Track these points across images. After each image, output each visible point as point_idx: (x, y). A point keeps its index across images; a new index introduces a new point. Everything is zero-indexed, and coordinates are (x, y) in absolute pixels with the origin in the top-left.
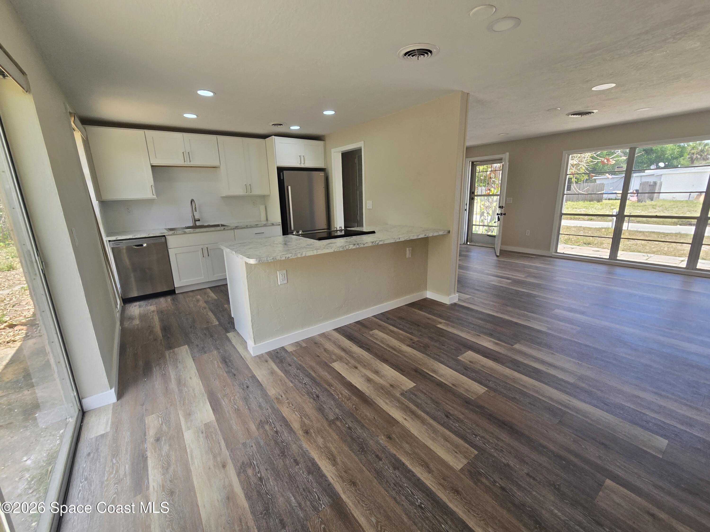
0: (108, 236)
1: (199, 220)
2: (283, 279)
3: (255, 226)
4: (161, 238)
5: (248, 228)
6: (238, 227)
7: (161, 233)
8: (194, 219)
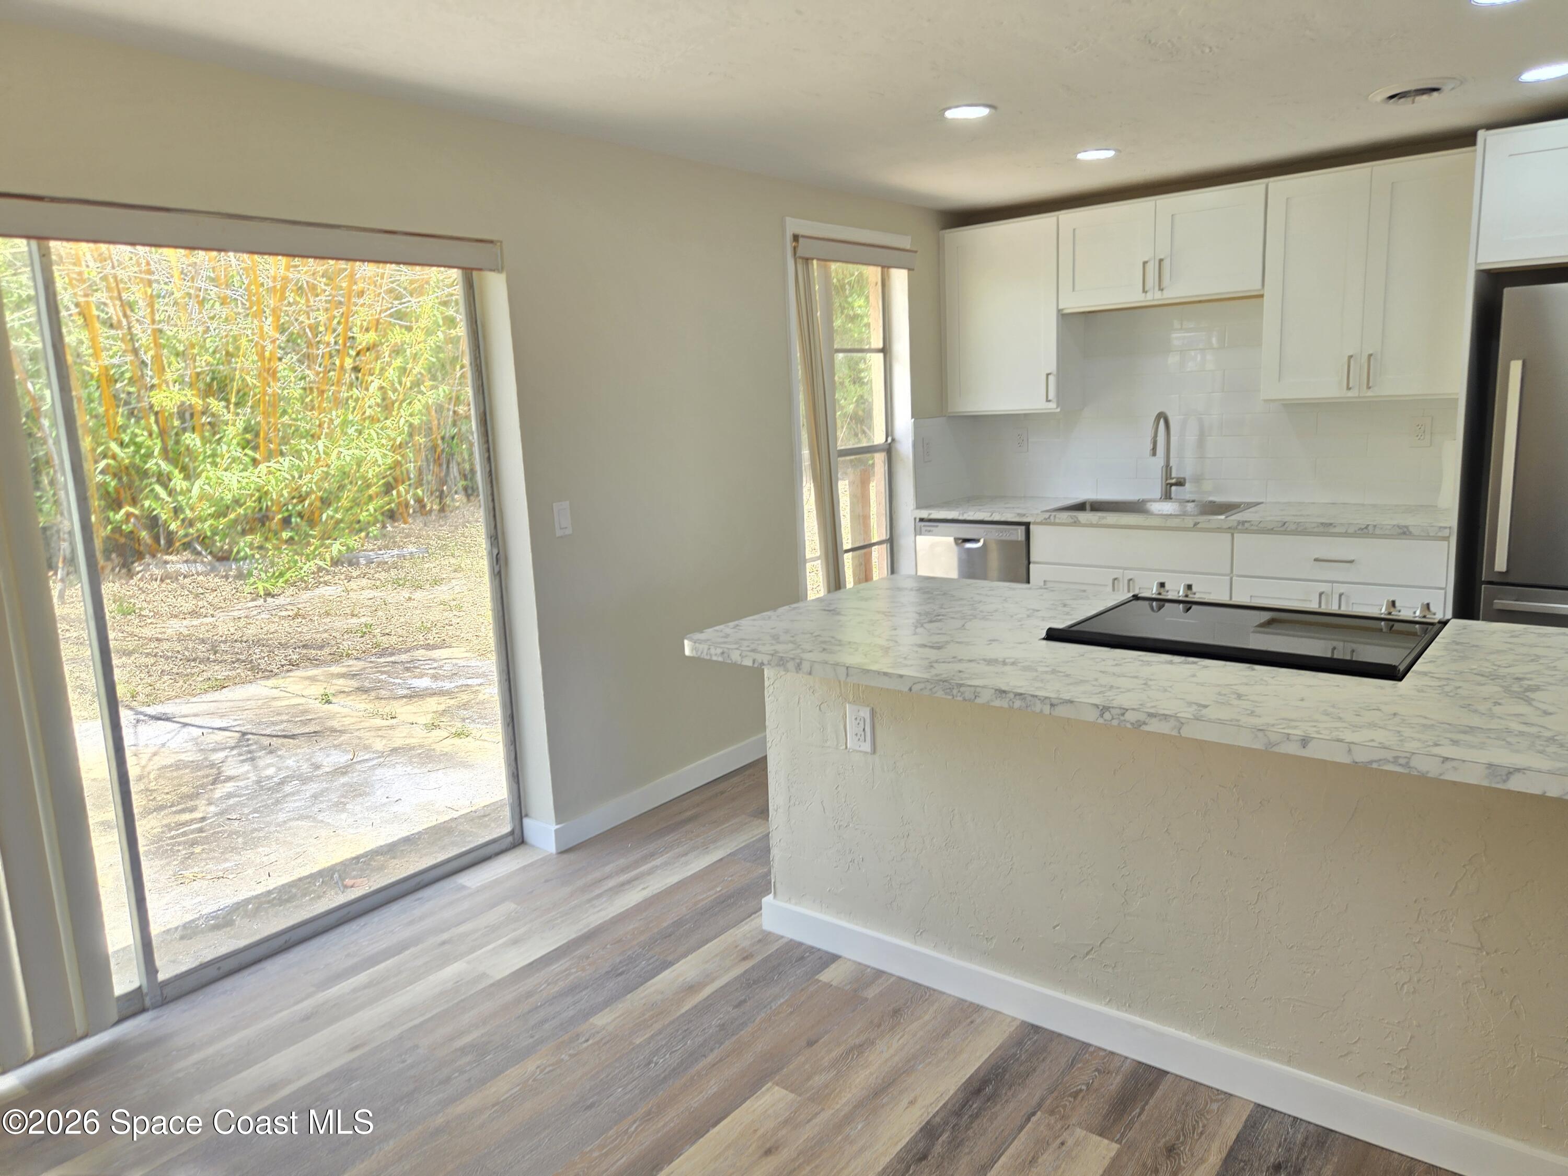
0: (918, 507)
1: (1180, 483)
2: (859, 735)
3: (1316, 530)
4: (1017, 529)
5: (1286, 533)
6: (1247, 525)
7: (1019, 514)
8: (1167, 480)
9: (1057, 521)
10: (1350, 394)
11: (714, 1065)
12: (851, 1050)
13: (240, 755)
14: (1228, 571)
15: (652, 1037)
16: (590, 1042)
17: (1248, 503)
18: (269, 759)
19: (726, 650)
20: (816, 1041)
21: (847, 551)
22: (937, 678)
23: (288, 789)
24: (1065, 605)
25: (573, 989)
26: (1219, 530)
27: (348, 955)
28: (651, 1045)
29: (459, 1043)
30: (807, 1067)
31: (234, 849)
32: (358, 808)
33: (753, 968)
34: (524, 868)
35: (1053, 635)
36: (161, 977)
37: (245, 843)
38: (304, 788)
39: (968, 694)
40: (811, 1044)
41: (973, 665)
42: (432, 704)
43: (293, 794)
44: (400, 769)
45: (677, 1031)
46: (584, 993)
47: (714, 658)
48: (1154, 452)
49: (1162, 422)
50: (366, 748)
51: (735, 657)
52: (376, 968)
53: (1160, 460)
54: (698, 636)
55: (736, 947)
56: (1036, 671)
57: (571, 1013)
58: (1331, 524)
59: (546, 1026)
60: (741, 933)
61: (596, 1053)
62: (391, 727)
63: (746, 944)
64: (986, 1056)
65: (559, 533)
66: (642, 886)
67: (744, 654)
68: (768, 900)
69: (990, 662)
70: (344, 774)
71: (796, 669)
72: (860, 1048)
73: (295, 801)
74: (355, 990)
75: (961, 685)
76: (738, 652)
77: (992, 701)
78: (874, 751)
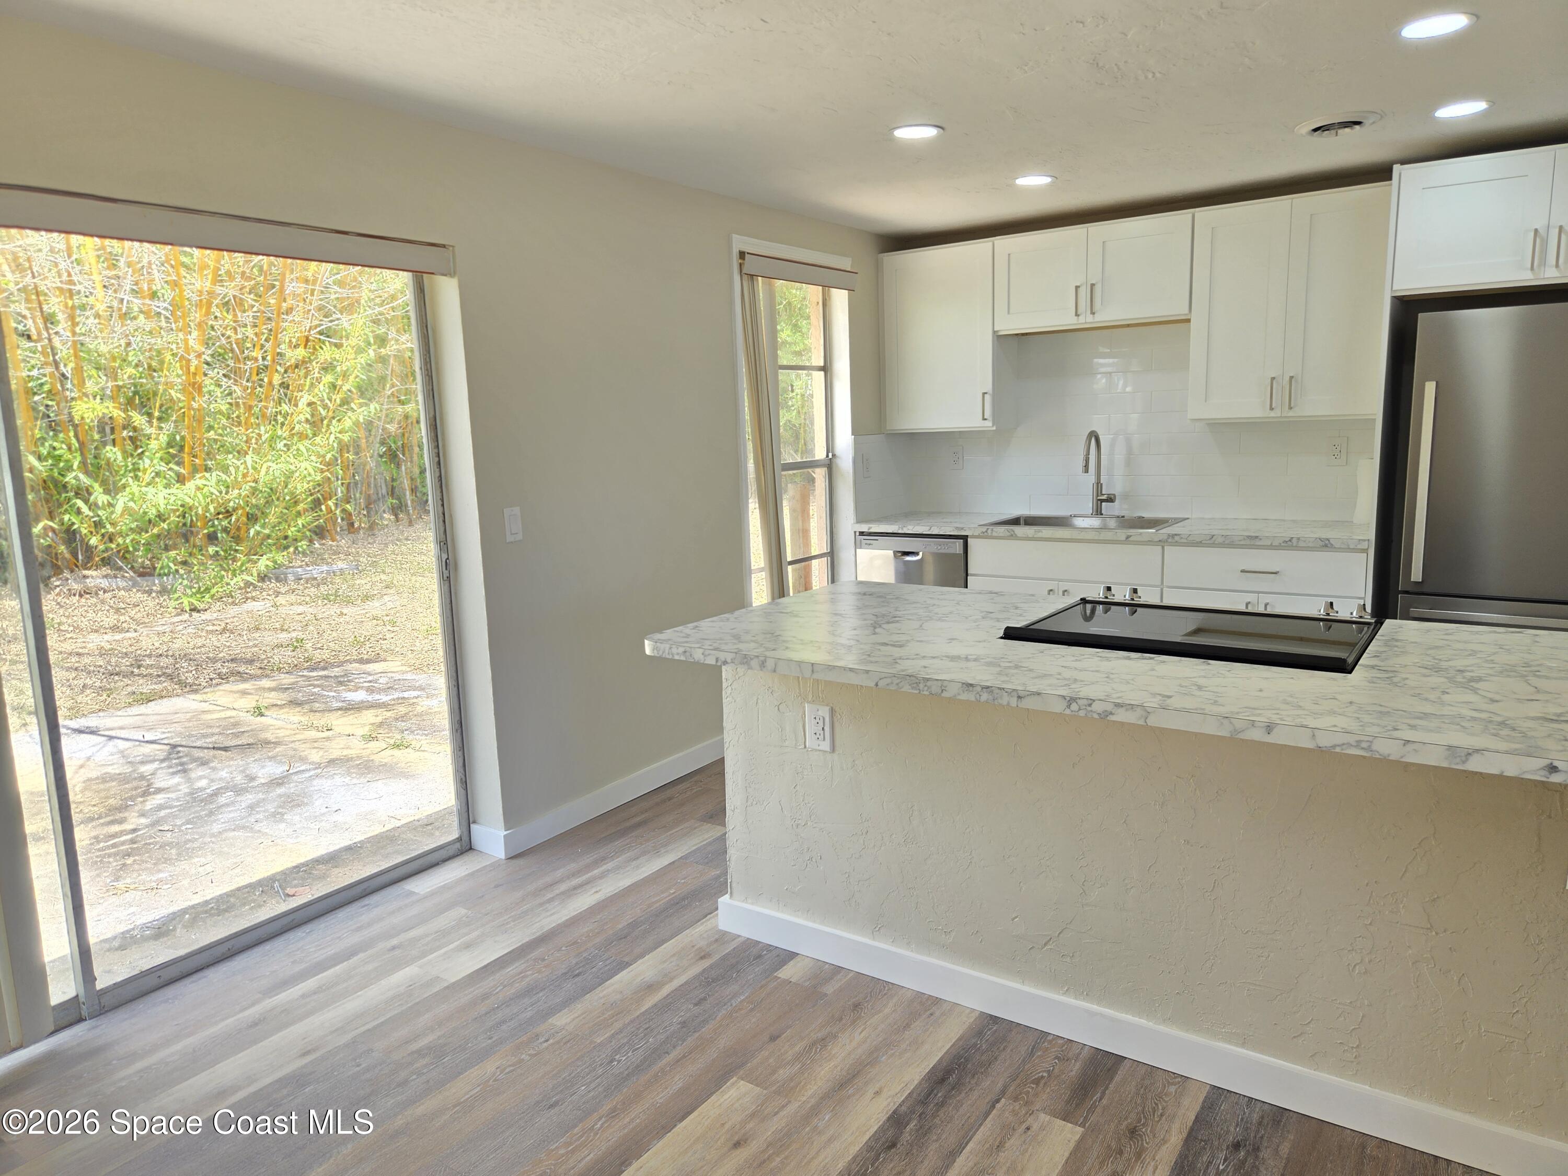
0: (859, 521)
1: (1110, 500)
2: (818, 734)
3: (1242, 543)
4: (955, 542)
5: (1214, 545)
6: (1177, 538)
7: (957, 528)
8: (1098, 496)
9: (994, 534)
10: (1272, 414)
11: (678, 1061)
12: (814, 1044)
13: (170, 767)
14: (1159, 583)
15: (613, 1036)
16: (551, 1041)
17: (1175, 519)
18: (200, 772)
19: (688, 649)
20: (778, 1037)
21: (791, 563)
22: (904, 673)
23: (222, 800)
24: (1017, 608)
25: (529, 991)
26: (1150, 543)
27: (294, 962)
28: (613, 1044)
29: (415, 1046)
30: (771, 1060)
31: (167, 860)
32: (297, 818)
33: (711, 967)
34: (472, 875)
35: (1011, 634)
36: (100, 985)
37: (179, 854)
38: (239, 798)
39: (935, 689)
40: (773, 1038)
41: (935, 661)
42: (370, 717)
43: (227, 805)
44: (338, 780)
45: (638, 1029)
46: (541, 994)
47: (677, 657)
48: (1086, 470)
49: (1093, 441)
50: (303, 759)
51: (698, 655)
52: (325, 974)
53: (1091, 478)
54: (658, 636)
55: (693, 946)
56: (999, 666)
57: (529, 1014)
58: (1257, 537)
59: (504, 1027)
60: (696, 934)
61: (557, 1053)
62: (328, 739)
63: (703, 943)
64: (948, 1047)
65: (510, 538)
66: (594, 890)
67: (707, 652)
68: (724, 900)
69: (954, 658)
70: (280, 785)
71: (761, 667)
72: (823, 1042)
73: (230, 812)
74: (303, 996)
75: (928, 680)
76: (701, 651)
77: (959, 694)
78: (833, 749)
